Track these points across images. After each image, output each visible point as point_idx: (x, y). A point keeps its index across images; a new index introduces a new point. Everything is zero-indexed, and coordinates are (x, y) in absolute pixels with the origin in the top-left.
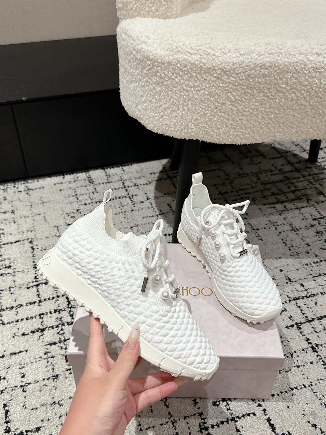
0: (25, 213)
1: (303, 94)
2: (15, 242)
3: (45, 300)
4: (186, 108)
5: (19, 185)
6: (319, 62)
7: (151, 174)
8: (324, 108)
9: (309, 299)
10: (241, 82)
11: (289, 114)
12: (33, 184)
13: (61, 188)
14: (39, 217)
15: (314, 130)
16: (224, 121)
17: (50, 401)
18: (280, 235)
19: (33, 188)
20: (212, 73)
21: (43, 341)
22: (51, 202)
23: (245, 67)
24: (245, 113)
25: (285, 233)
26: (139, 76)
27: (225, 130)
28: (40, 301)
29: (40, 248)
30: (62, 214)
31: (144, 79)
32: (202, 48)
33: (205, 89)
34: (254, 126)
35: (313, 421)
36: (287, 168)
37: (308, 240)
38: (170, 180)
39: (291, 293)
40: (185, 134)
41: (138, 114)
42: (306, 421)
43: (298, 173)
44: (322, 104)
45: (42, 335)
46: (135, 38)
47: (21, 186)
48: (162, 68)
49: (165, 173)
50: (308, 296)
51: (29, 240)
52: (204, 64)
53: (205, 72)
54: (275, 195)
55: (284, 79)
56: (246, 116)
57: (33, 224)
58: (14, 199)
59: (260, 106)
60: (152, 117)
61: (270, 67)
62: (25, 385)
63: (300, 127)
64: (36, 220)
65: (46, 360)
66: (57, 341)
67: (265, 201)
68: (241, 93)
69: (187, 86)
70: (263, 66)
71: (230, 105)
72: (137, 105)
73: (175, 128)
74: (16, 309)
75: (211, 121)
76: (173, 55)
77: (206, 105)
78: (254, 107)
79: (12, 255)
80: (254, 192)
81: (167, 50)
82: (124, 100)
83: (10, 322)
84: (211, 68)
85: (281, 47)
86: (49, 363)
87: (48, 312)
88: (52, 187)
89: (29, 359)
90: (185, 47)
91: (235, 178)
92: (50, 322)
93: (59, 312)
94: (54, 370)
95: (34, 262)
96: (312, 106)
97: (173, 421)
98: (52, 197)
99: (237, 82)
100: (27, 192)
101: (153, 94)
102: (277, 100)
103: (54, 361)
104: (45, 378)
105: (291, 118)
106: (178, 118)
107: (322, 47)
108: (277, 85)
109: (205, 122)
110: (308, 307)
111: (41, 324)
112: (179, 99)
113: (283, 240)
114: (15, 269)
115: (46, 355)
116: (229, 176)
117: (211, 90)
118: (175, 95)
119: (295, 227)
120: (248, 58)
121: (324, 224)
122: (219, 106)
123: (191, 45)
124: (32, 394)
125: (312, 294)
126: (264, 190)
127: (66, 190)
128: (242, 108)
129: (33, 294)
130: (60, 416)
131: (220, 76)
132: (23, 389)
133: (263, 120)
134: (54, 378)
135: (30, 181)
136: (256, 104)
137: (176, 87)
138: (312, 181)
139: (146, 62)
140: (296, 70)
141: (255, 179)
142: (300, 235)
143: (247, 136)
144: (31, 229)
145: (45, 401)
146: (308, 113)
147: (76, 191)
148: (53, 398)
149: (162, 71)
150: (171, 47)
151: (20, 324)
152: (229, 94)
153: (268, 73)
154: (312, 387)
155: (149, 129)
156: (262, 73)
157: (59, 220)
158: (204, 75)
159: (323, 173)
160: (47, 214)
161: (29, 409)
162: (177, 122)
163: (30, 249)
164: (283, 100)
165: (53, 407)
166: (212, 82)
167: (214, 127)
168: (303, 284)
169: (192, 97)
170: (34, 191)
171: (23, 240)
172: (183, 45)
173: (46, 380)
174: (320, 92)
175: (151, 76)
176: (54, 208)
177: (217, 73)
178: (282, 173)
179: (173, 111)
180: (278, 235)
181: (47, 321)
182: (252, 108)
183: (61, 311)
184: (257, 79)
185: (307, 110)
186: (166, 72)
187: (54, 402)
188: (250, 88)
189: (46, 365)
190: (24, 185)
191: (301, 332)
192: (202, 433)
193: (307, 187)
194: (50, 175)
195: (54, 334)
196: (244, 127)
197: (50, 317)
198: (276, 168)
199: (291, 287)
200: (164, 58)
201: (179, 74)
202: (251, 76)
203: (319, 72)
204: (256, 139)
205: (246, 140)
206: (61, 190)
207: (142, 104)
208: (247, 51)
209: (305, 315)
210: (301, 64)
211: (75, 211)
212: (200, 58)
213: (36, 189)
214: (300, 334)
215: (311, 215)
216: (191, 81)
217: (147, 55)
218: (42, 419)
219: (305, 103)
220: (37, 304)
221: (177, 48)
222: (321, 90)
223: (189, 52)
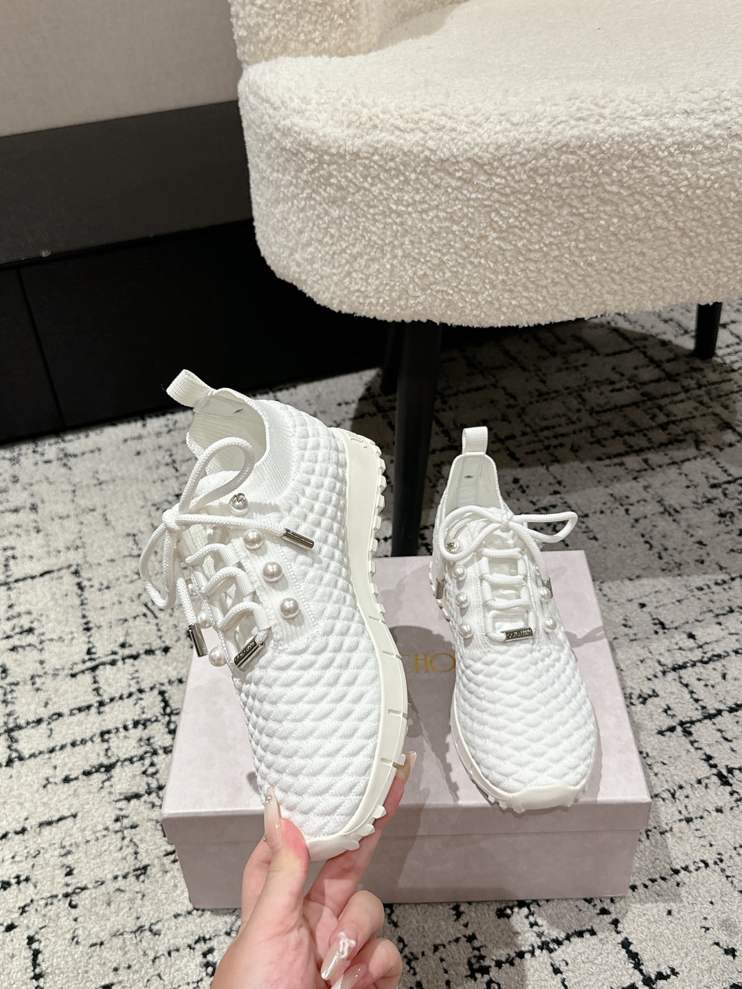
0: (61, 509)
1: (660, 205)
2: (42, 575)
3: (112, 700)
4: (399, 253)
5: (46, 446)
6: (690, 130)
7: (340, 404)
8: (709, 233)
9: (707, 666)
10: (516, 186)
11: (631, 251)
12: (76, 443)
13: (139, 448)
14: (93, 516)
15: (690, 283)
16: (486, 277)
17: (132, 925)
18: (637, 525)
19: (77, 452)
20: (451, 170)
21: (110, 793)
22: (118, 481)
23: (525, 153)
24: (532, 255)
25: (647, 521)
26: (292, 188)
27: (490, 295)
28: (101, 704)
29: (97, 586)
30: (143, 507)
31: (302, 193)
32: (425, 115)
33: (437, 206)
34: (555, 283)
35: (726, 941)
36: (648, 374)
37: (700, 532)
38: (383, 417)
39: (667, 654)
40: (402, 309)
41: (295, 272)
42: (711, 942)
43: (672, 384)
44: (704, 224)
45: (108, 779)
46: (278, 104)
47: (50, 448)
48: (339, 165)
49: (371, 400)
50: (706, 659)
51: (73, 569)
52: (433, 152)
53: (436, 169)
54: (621, 436)
55: (614, 174)
56: (536, 262)
57: (80, 532)
58: (36, 478)
59: (565, 238)
60: (327, 277)
61: (581, 147)
62: (74, 892)
63: (658, 279)
64: (85, 522)
65: (120, 834)
66: (142, 790)
67: (599, 451)
68: (521, 211)
69: (399, 201)
70: (565, 148)
71: (497, 238)
72: (293, 251)
73: (378, 299)
74: (49, 724)
75: (457, 277)
76: (362, 137)
77: (444, 241)
78: (552, 240)
79: (34, 603)
80: (574, 432)
81: (349, 126)
82: (264, 243)
83: (37, 753)
84: (448, 159)
85: (602, 103)
86: (126, 842)
87: (120, 726)
88: (118, 448)
89: (80, 834)
90: (388, 116)
91: (531, 403)
92: (124, 750)
93: (145, 725)
94: (139, 856)
95: (84, 617)
96: (680, 229)
97: (409, 955)
98: (120, 469)
99: (509, 187)
100: (65, 461)
101: (325, 226)
102: (602, 222)
103: (137, 835)
104: (119, 873)
105: (637, 261)
106: (385, 276)
107: (694, 97)
108: (600, 189)
109: (444, 281)
110: (706, 685)
111: (106, 755)
112: (384, 233)
113: (643, 536)
114: (43, 634)
115: (119, 824)
116: (515, 398)
117: (451, 208)
118: (373, 225)
119: (670, 506)
120: (530, 133)
121: (737, 495)
122: (472, 243)
123: (402, 112)
124: (90, 911)
125: (714, 656)
126: (597, 426)
127: (149, 452)
128: (523, 245)
129: (84, 689)
130: (155, 958)
131: (470, 176)
132: (71, 901)
133: (573, 268)
134: (139, 872)
135: (69, 437)
136: (555, 233)
137: (374, 207)
138: (706, 399)
139: (304, 156)
140: (640, 152)
141: (574, 403)
142: (684, 524)
143: (540, 305)
144: (75, 545)
145: (120, 927)
146: (674, 247)
147: (174, 452)
148: (138, 918)
149: (340, 172)
150: (356, 117)
151: (58, 758)
152: (493, 215)
153: (577, 162)
154: (722, 865)
155: (323, 304)
156: (564, 163)
157: (138, 520)
158: (434, 177)
159: (730, 380)
160: (109, 507)
161: (84, 945)
162: (381, 283)
163: (76, 588)
164: (615, 220)
165: (139, 938)
166: (454, 189)
167: (465, 291)
168: (694, 633)
169: (411, 227)
170: (79, 458)
171: (59, 570)
172: (384, 113)
173: (120, 878)
174: (698, 197)
175: (317, 185)
176: (125, 493)
177: (463, 170)
178: (635, 387)
179: (373, 260)
180: (633, 526)
181: (118, 747)
182: (547, 242)
183: (148, 723)
184: (552, 178)
185: (673, 239)
186: (349, 175)
187: (141, 927)
188: (538, 199)
189: (119, 845)
190: (58, 445)
191: (692, 743)
192: (475, 979)
193: (695, 413)
194: (113, 420)
195: (135, 776)
196: (531, 286)
197: (126, 737)
198: (622, 375)
199: (667, 642)
200: (342, 143)
201: (378, 176)
202: (540, 172)
203: (693, 153)
204: (561, 311)
205: (539, 315)
206: (138, 453)
207: (302, 249)
208: (527, 116)
209: (701, 703)
210: (648, 137)
211: (172, 498)
212: (423, 139)
213: (83, 454)
214: (689, 746)
215: (707, 478)
216: (408, 192)
217: (306, 139)
218: (115, 965)
219: (665, 224)
220: (93, 710)
221: (371, 119)
222: (699, 192)
223: (397, 128)
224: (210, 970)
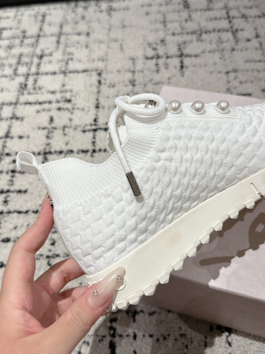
2: (82, 72)
3: (100, 150)
13: (148, 11)
14: (115, 44)
19: (117, 8)
22: (133, 28)
28: (94, 151)
29: (108, 84)
30: (142, 44)
51: (99, 72)
57: (107, 52)
58: (93, 19)
62: (52, 256)
64: (111, 47)
79: (75, 86)
88: (138, 10)
95: (97, 100)
100: (110, 12)
114: (75, 104)
127: (153, 14)
129: (87, 141)
132: (49, 261)
144: (103, 58)
147: (166, 16)
157: (138, 51)
160: (125, 41)
163: (97, 83)
170: (117, 12)
171: (92, 71)
176: (135, 35)
190: (108, 4)
206: (148, 14)
211: (159, 42)
213: (120, 10)
220: (89, 154)
224: (112, 332)
